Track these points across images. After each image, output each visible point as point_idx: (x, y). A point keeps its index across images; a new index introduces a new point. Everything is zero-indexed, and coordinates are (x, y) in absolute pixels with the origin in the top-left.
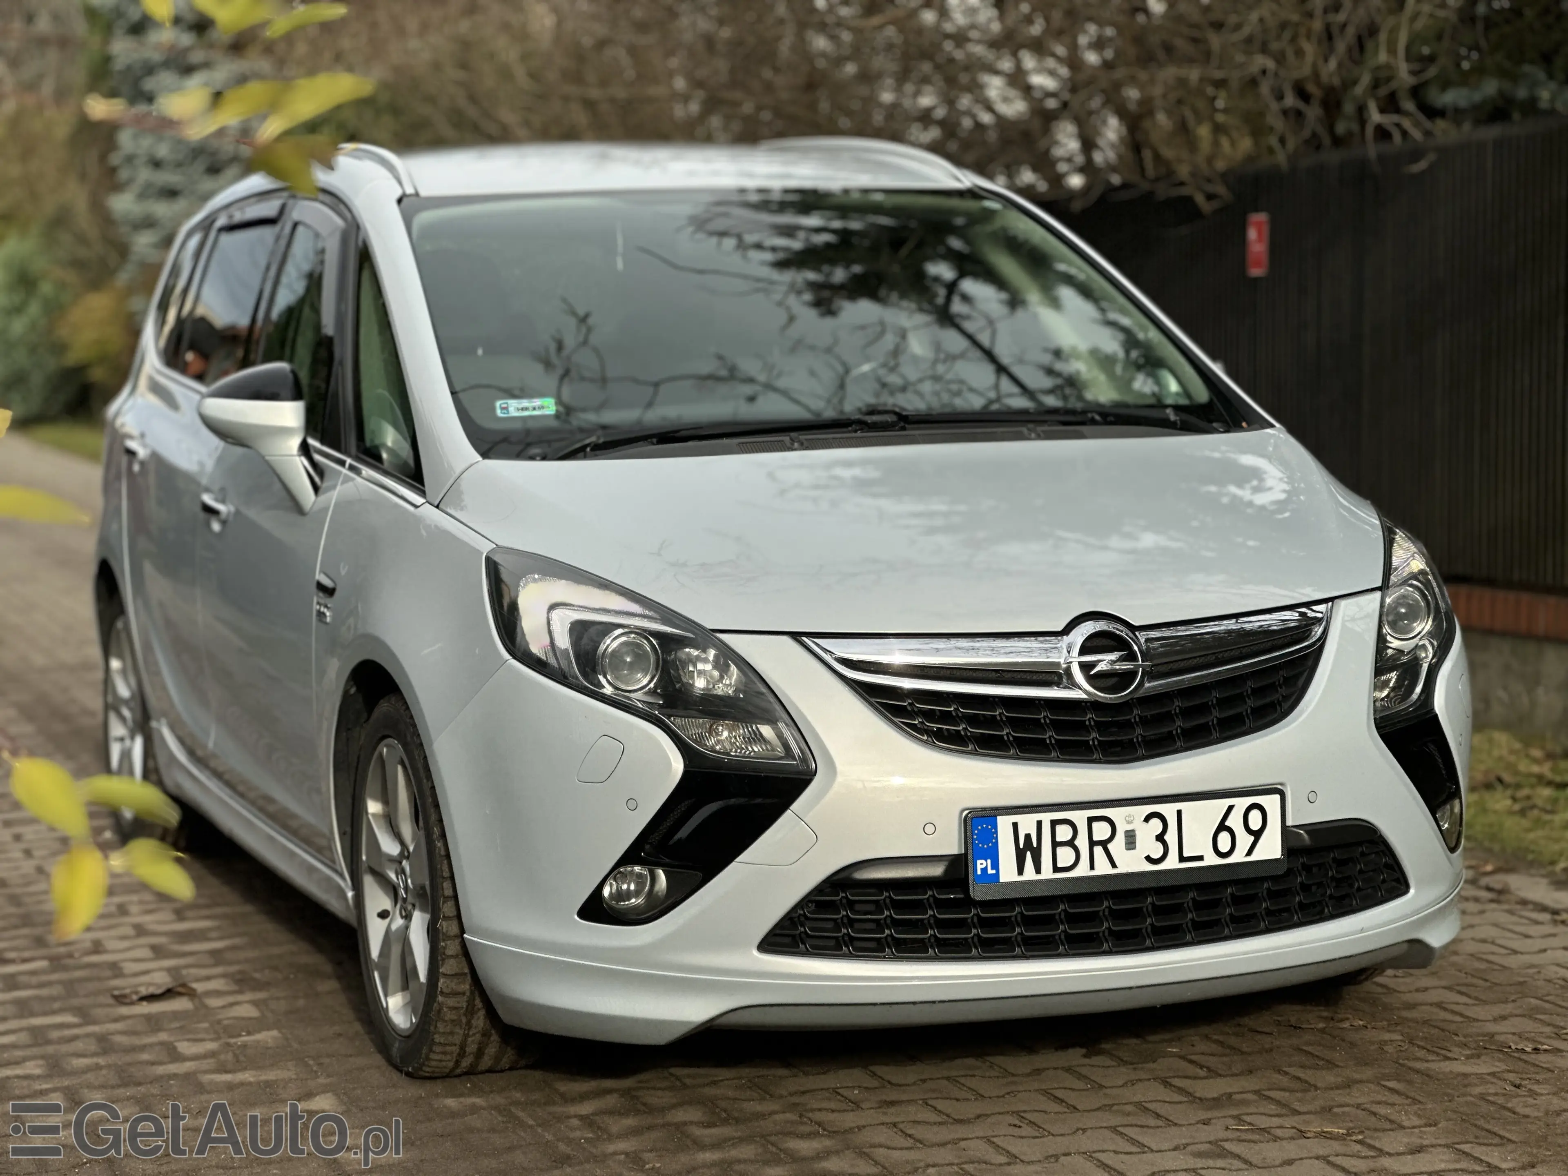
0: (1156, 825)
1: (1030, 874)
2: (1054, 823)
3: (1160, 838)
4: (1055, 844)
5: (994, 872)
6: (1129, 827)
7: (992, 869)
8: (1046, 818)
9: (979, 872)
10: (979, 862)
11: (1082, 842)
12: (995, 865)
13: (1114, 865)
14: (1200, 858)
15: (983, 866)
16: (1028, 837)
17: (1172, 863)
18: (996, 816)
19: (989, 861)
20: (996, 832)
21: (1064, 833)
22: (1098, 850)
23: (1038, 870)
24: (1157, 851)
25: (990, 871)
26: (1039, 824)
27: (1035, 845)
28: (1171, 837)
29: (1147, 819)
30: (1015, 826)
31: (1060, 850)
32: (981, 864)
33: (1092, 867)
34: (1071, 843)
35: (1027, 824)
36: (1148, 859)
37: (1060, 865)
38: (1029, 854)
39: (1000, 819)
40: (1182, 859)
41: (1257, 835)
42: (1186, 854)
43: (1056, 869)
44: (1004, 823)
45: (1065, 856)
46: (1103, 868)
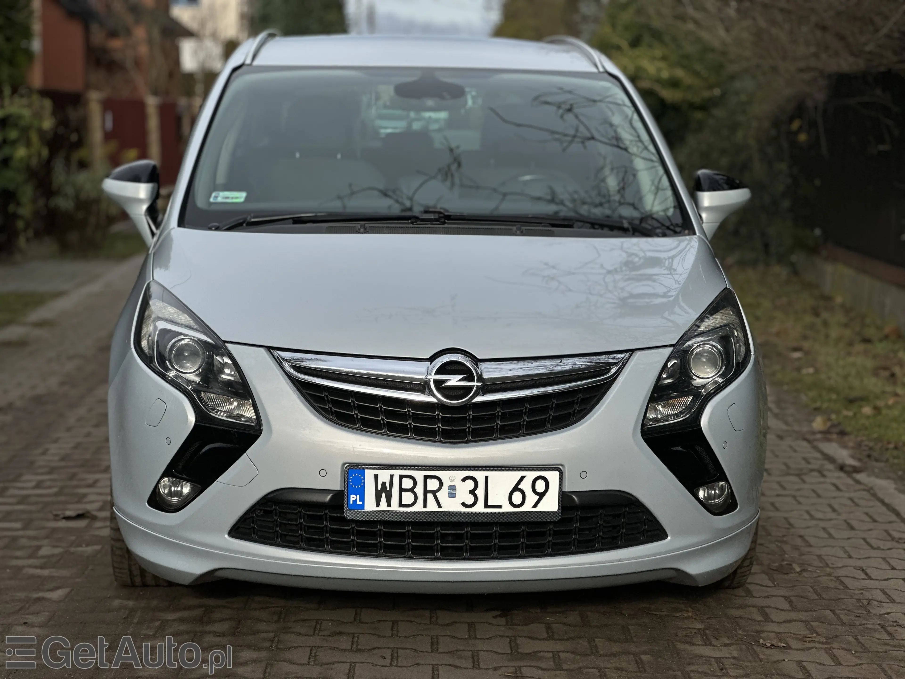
0: (470, 484)
1: (383, 506)
2: (401, 477)
3: (473, 492)
4: (401, 490)
5: (361, 503)
6: (452, 484)
7: (360, 501)
8: (397, 473)
9: (351, 502)
10: (352, 496)
11: (419, 490)
12: (362, 499)
13: (440, 506)
14: (500, 507)
15: (355, 499)
16: (384, 484)
17: (479, 508)
18: (364, 469)
19: (358, 496)
20: (364, 479)
21: (407, 484)
22: (430, 496)
23: (389, 505)
24: (470, 500)
25: (359, 502)
26: (392, 477)
27: (388, 490)
28: (480, 492)
29: (464, 480)
30: (376, 476)
31: (404, 494)
32: (353, 498)
33: (425, 506)
34: (412, 490)
35: (384, 476)
36: (464, 504)
37: (404, 503)
38: (384, 494)
39: (367, 471)
40: (487, 506)
41: (541, 495)
42: (489, 503)
43: (401, 505)
44: (369, 474)
45: (408, 497)
46: (432, 507)
